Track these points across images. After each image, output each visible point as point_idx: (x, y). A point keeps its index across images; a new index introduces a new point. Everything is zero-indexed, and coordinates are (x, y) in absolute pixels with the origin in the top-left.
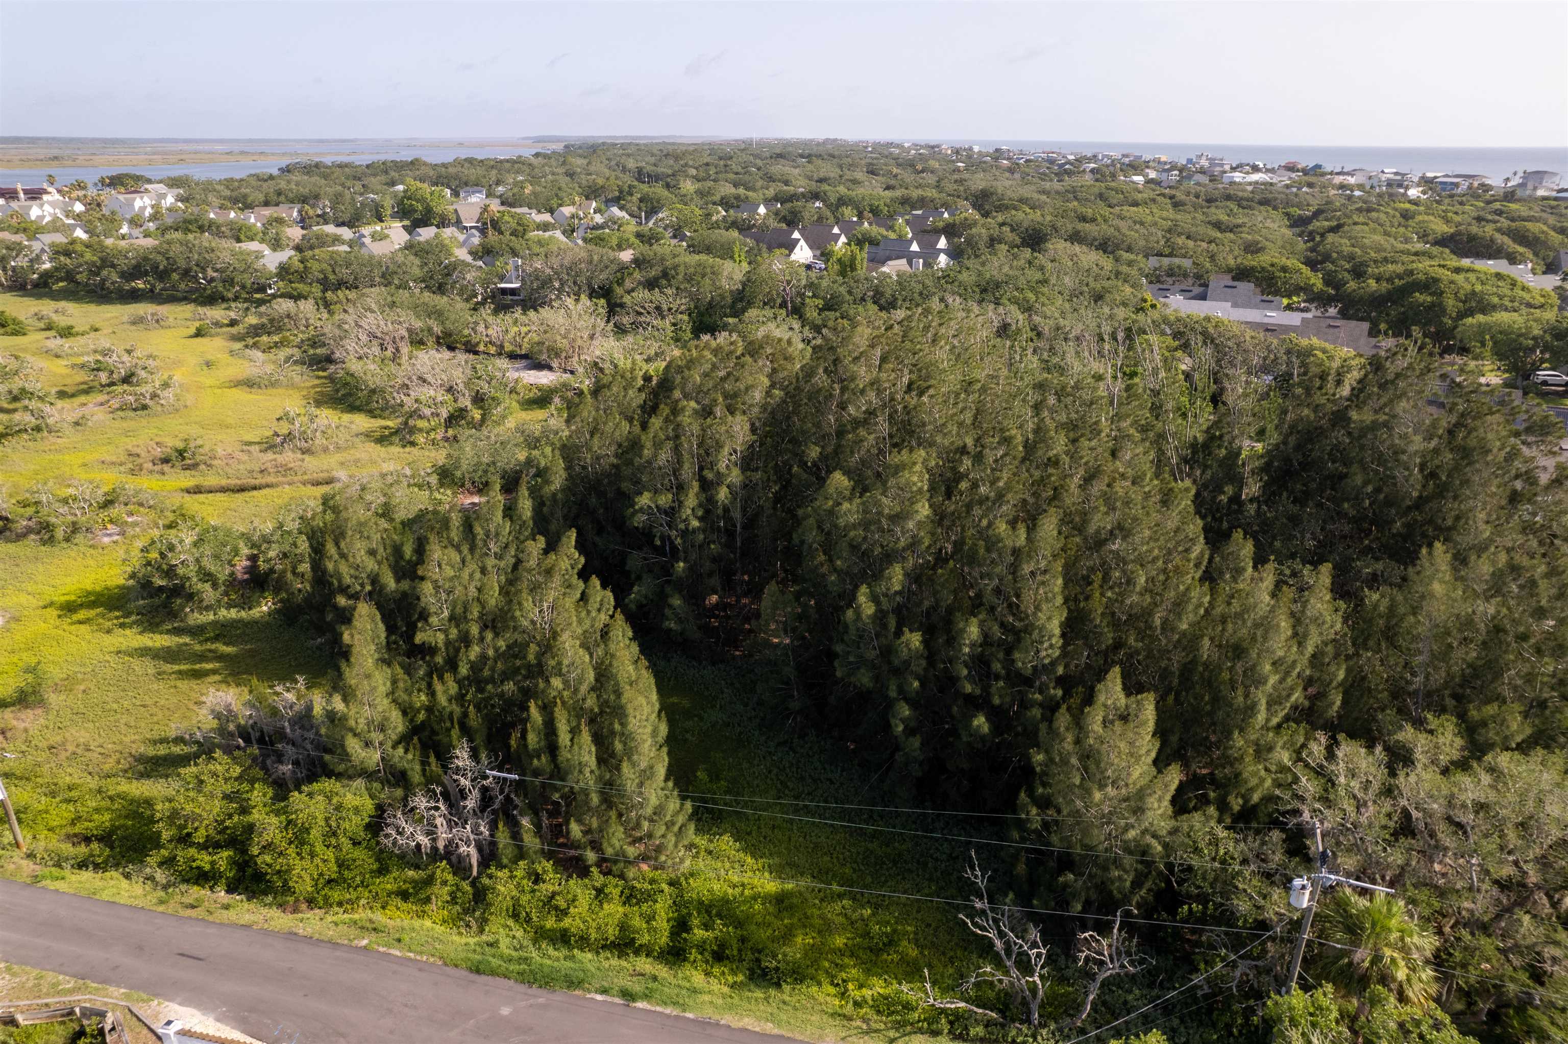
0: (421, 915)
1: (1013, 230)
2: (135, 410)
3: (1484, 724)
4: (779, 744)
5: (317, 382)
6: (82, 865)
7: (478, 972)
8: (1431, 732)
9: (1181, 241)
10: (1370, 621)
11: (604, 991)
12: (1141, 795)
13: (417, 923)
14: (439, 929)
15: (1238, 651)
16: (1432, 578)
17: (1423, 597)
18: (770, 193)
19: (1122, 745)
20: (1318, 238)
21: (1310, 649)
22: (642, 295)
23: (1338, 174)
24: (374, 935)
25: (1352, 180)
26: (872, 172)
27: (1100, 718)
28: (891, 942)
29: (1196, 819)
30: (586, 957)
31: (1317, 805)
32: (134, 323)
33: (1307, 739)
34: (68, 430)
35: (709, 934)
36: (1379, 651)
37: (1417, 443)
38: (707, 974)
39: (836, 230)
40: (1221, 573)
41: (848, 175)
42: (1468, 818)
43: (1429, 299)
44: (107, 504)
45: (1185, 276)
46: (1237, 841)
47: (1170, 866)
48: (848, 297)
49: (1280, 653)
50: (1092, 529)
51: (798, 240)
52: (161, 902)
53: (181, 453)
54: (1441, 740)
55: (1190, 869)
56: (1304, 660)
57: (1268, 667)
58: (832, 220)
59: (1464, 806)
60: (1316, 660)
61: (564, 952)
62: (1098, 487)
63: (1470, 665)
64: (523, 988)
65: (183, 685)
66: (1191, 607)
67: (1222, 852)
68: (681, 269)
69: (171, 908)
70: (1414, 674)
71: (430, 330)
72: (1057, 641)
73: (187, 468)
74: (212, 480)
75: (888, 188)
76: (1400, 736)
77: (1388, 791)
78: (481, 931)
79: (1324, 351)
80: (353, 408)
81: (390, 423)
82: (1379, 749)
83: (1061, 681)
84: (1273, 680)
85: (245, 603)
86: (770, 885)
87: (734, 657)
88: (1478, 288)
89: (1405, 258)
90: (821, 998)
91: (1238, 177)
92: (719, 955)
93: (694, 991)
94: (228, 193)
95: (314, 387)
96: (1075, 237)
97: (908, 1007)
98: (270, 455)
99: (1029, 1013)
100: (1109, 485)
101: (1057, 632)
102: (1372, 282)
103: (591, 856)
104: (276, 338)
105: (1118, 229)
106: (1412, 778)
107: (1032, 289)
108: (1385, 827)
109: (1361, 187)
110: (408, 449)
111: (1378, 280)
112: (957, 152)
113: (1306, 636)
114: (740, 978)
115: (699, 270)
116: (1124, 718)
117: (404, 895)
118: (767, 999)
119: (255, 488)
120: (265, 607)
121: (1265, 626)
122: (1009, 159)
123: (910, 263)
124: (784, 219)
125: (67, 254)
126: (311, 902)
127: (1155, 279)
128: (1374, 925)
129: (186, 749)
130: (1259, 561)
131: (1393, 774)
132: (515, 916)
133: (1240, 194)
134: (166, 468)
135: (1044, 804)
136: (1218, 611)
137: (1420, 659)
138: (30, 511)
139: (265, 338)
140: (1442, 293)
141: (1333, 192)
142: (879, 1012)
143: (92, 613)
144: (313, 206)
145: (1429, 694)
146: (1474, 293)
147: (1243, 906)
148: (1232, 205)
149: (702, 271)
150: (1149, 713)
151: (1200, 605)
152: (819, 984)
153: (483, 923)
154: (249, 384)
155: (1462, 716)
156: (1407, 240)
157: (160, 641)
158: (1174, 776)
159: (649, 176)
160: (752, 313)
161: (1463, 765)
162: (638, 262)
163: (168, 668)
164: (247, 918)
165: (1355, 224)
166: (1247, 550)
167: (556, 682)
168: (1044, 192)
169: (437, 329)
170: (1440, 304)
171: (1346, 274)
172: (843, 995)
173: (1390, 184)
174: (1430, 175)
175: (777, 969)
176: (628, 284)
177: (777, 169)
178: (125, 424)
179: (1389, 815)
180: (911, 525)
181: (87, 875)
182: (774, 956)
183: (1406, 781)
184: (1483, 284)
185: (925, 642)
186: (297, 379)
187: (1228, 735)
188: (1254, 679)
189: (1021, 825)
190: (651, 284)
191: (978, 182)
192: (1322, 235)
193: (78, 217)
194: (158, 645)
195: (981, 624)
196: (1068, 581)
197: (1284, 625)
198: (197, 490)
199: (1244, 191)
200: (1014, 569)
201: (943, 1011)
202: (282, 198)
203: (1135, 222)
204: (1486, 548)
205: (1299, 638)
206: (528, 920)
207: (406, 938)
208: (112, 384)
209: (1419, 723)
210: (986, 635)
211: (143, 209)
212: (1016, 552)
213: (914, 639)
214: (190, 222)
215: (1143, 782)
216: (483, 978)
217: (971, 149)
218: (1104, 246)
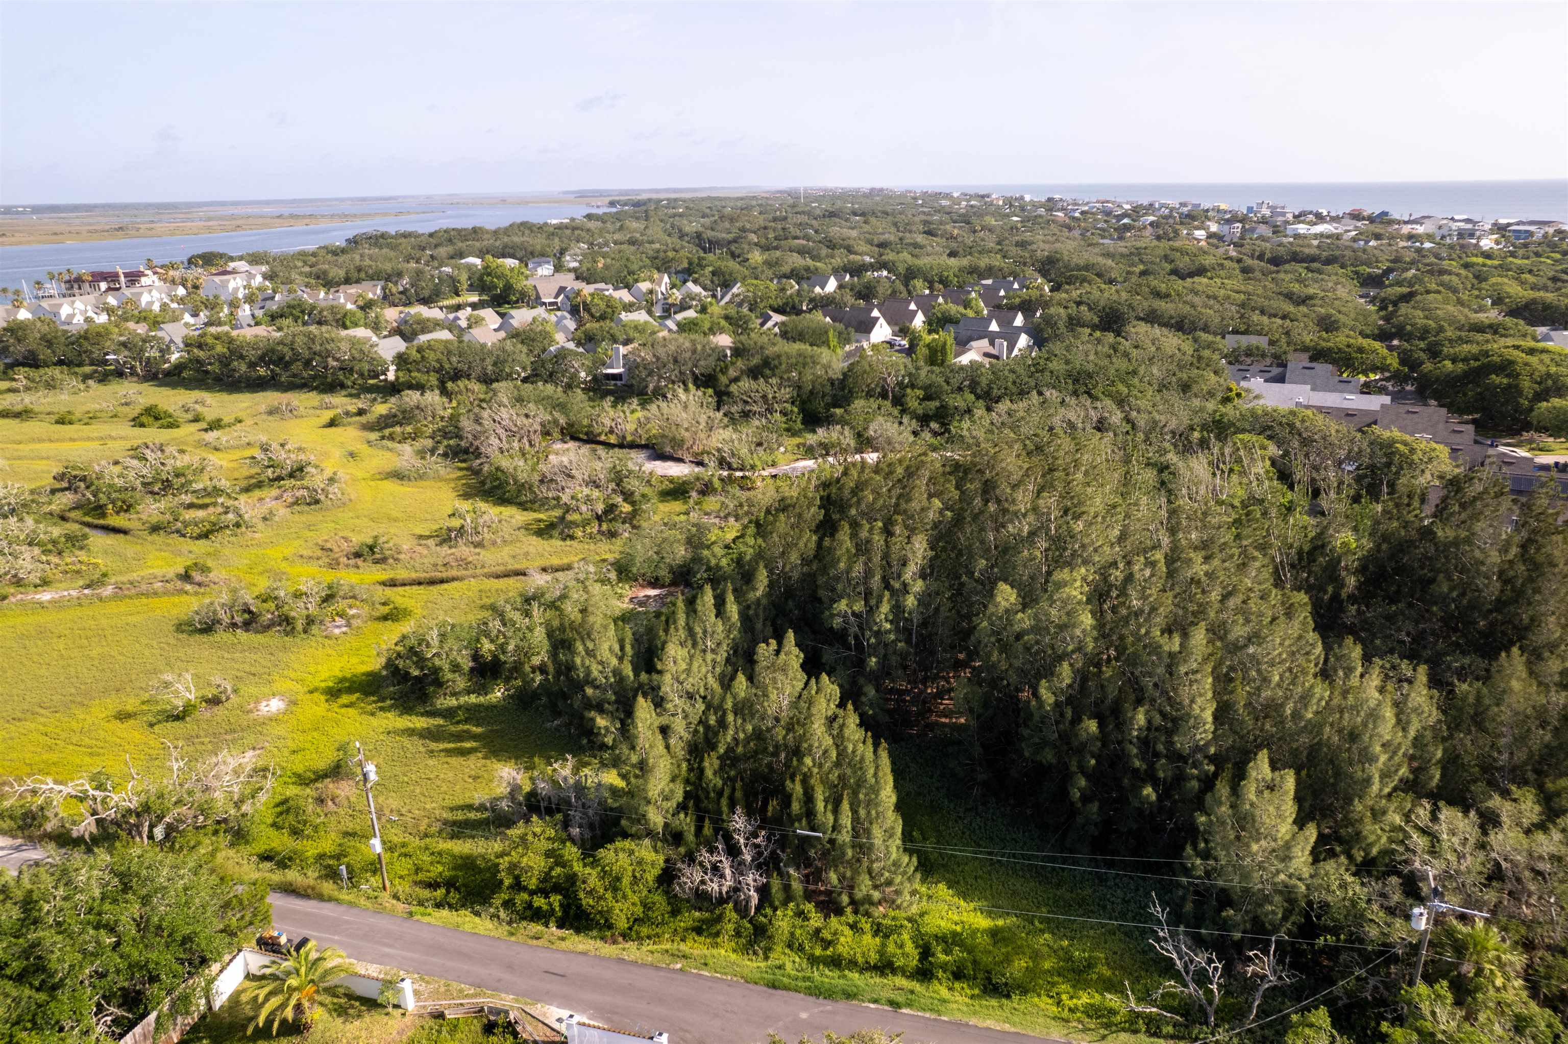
0: (716, 945)
1: (1090, 309)
2: (309, 504)
3: (1558, 794)
4: (967, 810)
5: (460, 474)
6: (439, 905)
7: (774, 987)
8: (1515, 800)
9: (1256, 317)
10: (1461, 710)
11: (875, 1001)
12: (1288, 846)
13: (715, 951)
14: (733, 956)
15: (1353, 737)
16: (1510, 676)
17: (1504, 692)
18: (837, 261)
19: (1271, 809)
20: (1390, 308)
21: (1412, 733)
22: (746, 384)
23: (1406, 223)
24: (684, 961)
25: (1420, 229)
26: (930, 233)
27: (1253, 789)
28: (1090, 966)
29: (1330, 866)
30: (855, 976)
31: (1427, 857)
32: (270, 413)
33: (1413, 805)
34: (260, 525)
35: (949, 958)
36: (1470, 732)
37: (1495, 557)
38: (950, 989)
39: (913, 307)
40: (1336, 671)
41: (909, 238)
42: (1545, 866)
43: (1505, 381)
44: (328, 599)
45: (1263, 356)
46: (1363, 884)
47: (1310, 903)
48: (946, 387)
49: (1388, 737)
50: (1231, 637)
51: (877, 319)
52: (512, 934)
53: (371, 548)
54: (1523, 807)
55: (1327, 905)
56: (1409, 742)
57: (1378, 749)
58: (905, 294)
59: (1541, 858)
60: (1417, 741)
61: (837, 973)
62: (1232, 603)
63: (1547, 746)
64: (812, 999)
65: (455, 761)
66: (1315, 701)
67: (1351, 893)
68: (784, 359)
69: (520, 938)
70: (1500, 752)
71: (556, 422)
72: (1210, 727)
73: (376, 562)
74: (402, 574)
75: (952, 254)
76: (1490, 804)
77: (1482, 846)
78: (766, 958)
79: (1405, 444)
80: (504, 501)
81: (541, 516)
82: (1472, 814)
83: (1212, 759)
84: (1383, 758)
85: (482, 690)
86: (983, 922)
87: (911, 736)
88: (1553, 369)
89: (1479, 337)
90: (1042, 1005)
91: (1302, 228)
92: (958, 975)
93: (944, 1001)
94: (307, 269)
95: (459, 478)
96: (1152, 318)
97: (1112, 1012)
98: (445, 550)
99: (1206, 1017)
100: (1244, 602)
101: (1210, 719)
102: (1448, 364)
103: (845, 899)
104: (409, 429)
105: (1193, 306)
106: (1500, 837)
107: (1123, 381)
108: (1480, 873)
109: (1430, 237)
110: (568, 542)
111: (1454, 361)
112: (1009, 202)
113: (1408, 722)
114: (976, 991)
115: (801, 360)
116: (1271, 788)
117: (698, 931)
118: (1001, 1007)
119: (442, 581)
120: (498, 694)
121: (1374, 716)
122: (1063, 209)
123: (992, 343)
124: (860, 295)
125: (200, 346)
126: (625, 936)
127: (1234, 358)
128: (1475, 946)
129: (479, 815)
130: (1367, 658)
131: (1485, 833)
132: (790, 946)
133: (1307, 251)
134: (359, 562)
135: (1206, 855)
136: (1335, 702)
137: (1503, 741)
138: (271, 605)
139: (398, 429)
140: (1518, 374)
141: (1402, 244)
142: (1089, 1016)
143: (354, 697)
144: (396, 283)
145: (1514, 769)
146: (1549, 375)
147: (1373, 932)
148: (1300, 268)
149: (803, 362)
150: (1290, 783)
151: (1320, 700)
152: (1039, 995)
153: (767, 951)
154: (398, 476)
155: (1541, 788)
156: (1481, 309)
157: (420, 723)
158: (1311, 833)
159: (710, 242)
160: (859, 404)
161: (1542, 826)
162: (738, 352)
163: (433, 746)
164: (581, 947)
165: (1428, 292)
166: (1357, 653)
167: (808, 761)
168: (1108, 255)
169: (562, 421)
170: (1517, 386)
171: (1422, 354)
172: (1059, 1003)
173: (1461, 234)
174: (1503, 221)
175: (1006, 984)
176: (732, 373)
177: (836, 231)
178: (304, 518)
179: (1483, 864)
180: (1078, 632)
181: (445, 913)
182: (1003, 975)
183: (1496, 838)
184: (1558, 365)
185: (1101, 726)
186: (442, 471)
187: (1349, 801)
188: (1367, 757)
189: (1187, 872)
190: (754, 373)
191: (1042, 247)
192: (1395, 304)
193: (181, 301)
194: (418, 725)
195: (1147, 713)
196: (1217, 679)
197: (1389, 713)
198: (392, 583)
199: (1310, 246)
200: (1171, 670)
201: (1138, 1015)
202: (363, 275)
203: (1208, 297)
204: (1558, 646)
205: (1402, 723)
206: (801, 948)
207: (710, 962)
208: (280, 478)
209: (1505, 794)
210: (1149, 722)
211: (236, 290)
212: (1171, 655)
213: (1092, 726)
214: (293, 307)
215: (1288, 837)
216: (780, 992)
217: (1022, 198)
218: (1180, 326)
